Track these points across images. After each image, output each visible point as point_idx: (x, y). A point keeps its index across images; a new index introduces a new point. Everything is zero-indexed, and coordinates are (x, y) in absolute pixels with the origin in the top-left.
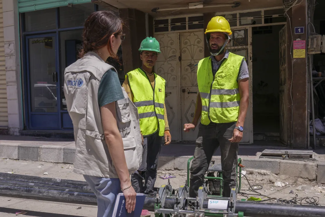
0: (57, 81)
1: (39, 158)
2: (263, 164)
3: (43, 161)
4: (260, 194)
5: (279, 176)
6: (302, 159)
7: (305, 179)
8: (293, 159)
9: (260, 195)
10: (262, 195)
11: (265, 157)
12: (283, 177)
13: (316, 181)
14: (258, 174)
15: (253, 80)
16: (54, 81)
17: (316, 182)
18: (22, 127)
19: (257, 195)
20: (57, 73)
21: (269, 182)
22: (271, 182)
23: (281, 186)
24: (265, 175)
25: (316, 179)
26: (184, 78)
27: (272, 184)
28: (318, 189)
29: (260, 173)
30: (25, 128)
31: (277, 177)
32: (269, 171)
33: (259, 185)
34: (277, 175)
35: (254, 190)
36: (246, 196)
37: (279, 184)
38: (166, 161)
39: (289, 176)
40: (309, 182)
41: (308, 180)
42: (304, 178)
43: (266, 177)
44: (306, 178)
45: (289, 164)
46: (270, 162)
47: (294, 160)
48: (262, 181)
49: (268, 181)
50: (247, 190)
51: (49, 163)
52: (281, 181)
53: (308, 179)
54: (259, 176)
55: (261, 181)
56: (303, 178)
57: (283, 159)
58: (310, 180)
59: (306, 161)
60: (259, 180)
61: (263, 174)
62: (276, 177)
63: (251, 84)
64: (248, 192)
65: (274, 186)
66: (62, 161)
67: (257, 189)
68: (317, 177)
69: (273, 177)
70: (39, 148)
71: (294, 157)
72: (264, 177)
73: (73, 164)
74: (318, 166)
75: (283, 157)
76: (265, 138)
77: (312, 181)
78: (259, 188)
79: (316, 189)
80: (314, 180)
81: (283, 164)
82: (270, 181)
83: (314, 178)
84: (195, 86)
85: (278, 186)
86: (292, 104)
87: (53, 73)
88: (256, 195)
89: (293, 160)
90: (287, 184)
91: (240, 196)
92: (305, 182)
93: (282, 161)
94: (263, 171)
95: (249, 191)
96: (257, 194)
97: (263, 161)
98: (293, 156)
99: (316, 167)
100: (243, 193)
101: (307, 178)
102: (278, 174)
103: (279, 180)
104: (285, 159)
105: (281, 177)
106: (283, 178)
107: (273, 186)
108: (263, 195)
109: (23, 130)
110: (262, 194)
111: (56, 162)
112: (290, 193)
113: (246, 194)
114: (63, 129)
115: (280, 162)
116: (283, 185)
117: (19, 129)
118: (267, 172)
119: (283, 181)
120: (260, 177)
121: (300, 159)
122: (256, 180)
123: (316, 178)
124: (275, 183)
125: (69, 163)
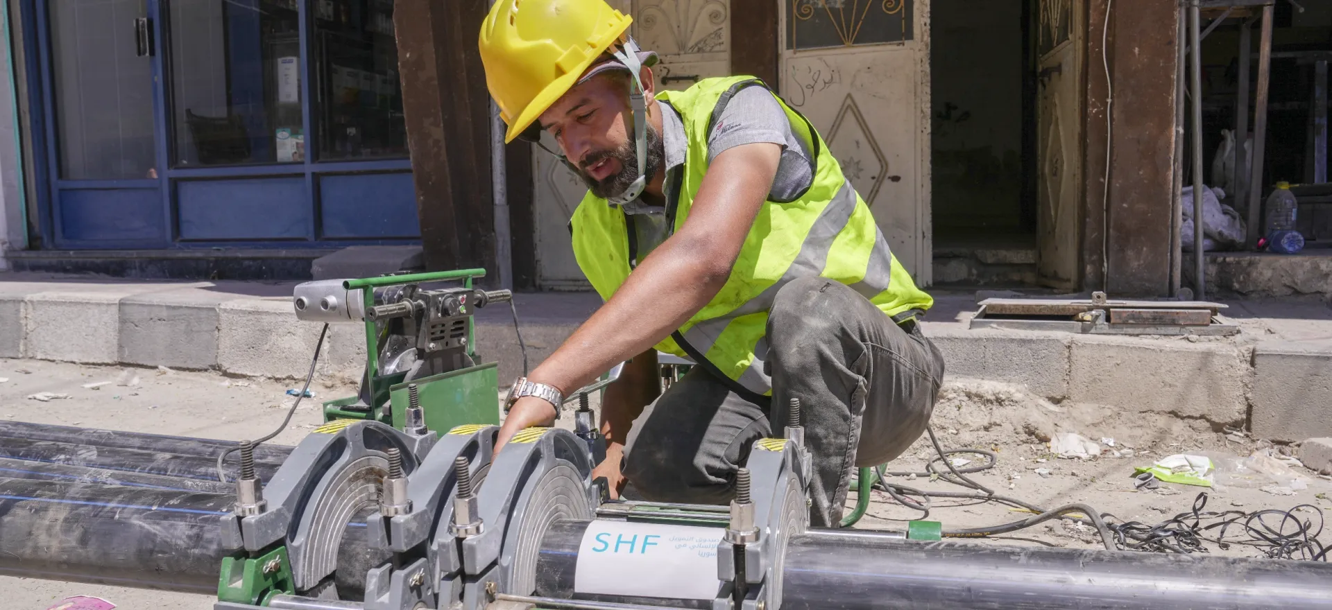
0: (152, 53)
1: (22, 348)
2: (988, 355)
3: (39, 357)
4: (990, 493)
5: (1065, 409)
6: (1176, 330)
7: (1191, 421)
8: (1130, 331)
9: (990, 497)
10: (997, 499)
11: (999, 324)
12: (1087, 411)
13: (1248, 429)
14: (966, 398)
15: (932, 18)
16: (139, 54)
17: (1247, 436)
18: (22, 238)
19: (975, 501)
20: (150, 22)
21: (1024, 437)
22: (1034, 435)
23: (1084, 456)
24: (1000, 402)
25: (1245, 423)
26: (647, 21)
27: (1041, 447)
28: (1272, 466)
29: (977, 395)
30: (34, 243)
31: (1055, 414)
32: (1020, 387)
33: (973, 448)
34: (1056, 401)
35: (953, 475)
36: (918, 507)
37: (1070, 443)
38: (544, 345)
39: (1116, 409)
40: (1214, 435)
41: (1208, 425)
42: (1190, 417)
43: (1008, 411)
44: (1196, 418)
45: (1112, 353)
46: (1023, 342)
47: (1138, 335)
48: (986, 429)
49: (1020, 429)
50: (919, 475)
51: (64, 364)
52: (1081, 433)
53: (1208, 420)
54: (973, 407)
55: (982, 433)
56: (1183, 418)
57: (1085, 331)
58: (1217, 428)
59: (1194, 337)
60: (975, 426)
61: (993, 398)
62: (1051, 412)
63: (922, 36)
64: (922, 485)
65: (1049, 456)
66: (116, 359)
67: (969, 467)
68: (1250, 409)
69: (1039, 413)
70: (22, 304)
71: (1134, 318)
72: (998, 413)
73: (155, 368)
74: (1258, 361)
75: (1082, 321)
76: (974, 271)
77: (1225, 433)
78: (978, 465)
79: (1258, 467)
80: (1236, 425)
81: (1086, 352)
82: (1030, 432)
83: (1237, 417)
84: (692, 53)
85: (1071, 454)
86: (1109, 100)
87: (137, 21)
88: (967, 501)
89: (1130, 335)
90: (1111, 444)
91: (886, 506)
92: (1195, 437)
93: (1080, 337)
94: (989, 386)
95: (927, 479)
96: (972, 492)
97: (987, 340)
98: (1133, 316)
99: (1246, 366)
100: (900, 491)
101: (1202, 417)
102: (1064, 398)
103: (1066, 424)
104: (1093, 331)
105: (1075, 413)
106: (1089, 419)
107: (1043, 456)
108: (1006, 496)
109: (23, 250)
110: (997, 493)
111: (91, 361)
112: (1138, 487)
113: (916, 493)
114: (178, 245)
115: (1072, 342)
116: (1095, 449)
117: (8, 245)
118: (1012, 390)
119: (1091, 430)
120: (975, 414)
121: (1163, 330)
122: (961, 425)
123: (1244, 416)
124: (1054, 440)
125: (140, 362)
